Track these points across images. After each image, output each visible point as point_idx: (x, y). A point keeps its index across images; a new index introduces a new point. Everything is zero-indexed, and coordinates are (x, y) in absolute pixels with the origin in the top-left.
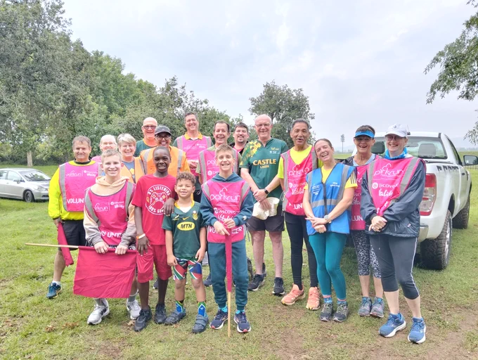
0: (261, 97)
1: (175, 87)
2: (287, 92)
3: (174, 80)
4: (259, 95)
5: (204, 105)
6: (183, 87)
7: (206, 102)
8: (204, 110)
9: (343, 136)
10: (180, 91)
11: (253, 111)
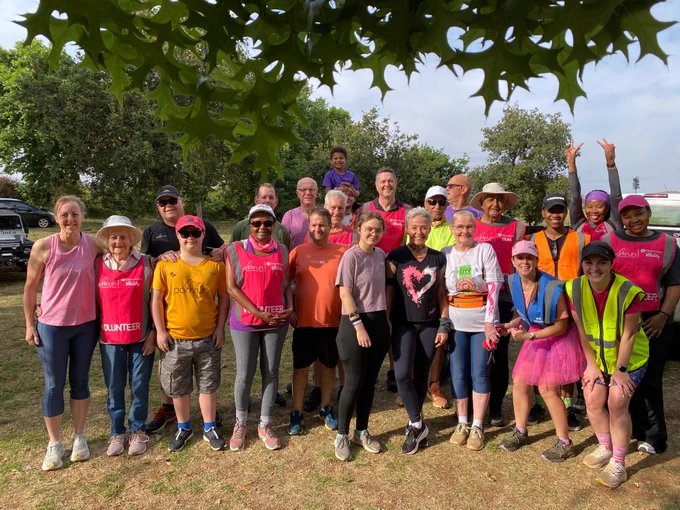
0: (499, 127)
1: (376, 120)
2: (537, 118)
3: (374, 111)
4: (496, 124)
5: (412, 143)
6: (386, 120)
7: (415, 138)
8: (413, 149)
9: (636, 180)
10: (381, 127)
11: (486, 146)
